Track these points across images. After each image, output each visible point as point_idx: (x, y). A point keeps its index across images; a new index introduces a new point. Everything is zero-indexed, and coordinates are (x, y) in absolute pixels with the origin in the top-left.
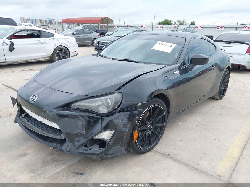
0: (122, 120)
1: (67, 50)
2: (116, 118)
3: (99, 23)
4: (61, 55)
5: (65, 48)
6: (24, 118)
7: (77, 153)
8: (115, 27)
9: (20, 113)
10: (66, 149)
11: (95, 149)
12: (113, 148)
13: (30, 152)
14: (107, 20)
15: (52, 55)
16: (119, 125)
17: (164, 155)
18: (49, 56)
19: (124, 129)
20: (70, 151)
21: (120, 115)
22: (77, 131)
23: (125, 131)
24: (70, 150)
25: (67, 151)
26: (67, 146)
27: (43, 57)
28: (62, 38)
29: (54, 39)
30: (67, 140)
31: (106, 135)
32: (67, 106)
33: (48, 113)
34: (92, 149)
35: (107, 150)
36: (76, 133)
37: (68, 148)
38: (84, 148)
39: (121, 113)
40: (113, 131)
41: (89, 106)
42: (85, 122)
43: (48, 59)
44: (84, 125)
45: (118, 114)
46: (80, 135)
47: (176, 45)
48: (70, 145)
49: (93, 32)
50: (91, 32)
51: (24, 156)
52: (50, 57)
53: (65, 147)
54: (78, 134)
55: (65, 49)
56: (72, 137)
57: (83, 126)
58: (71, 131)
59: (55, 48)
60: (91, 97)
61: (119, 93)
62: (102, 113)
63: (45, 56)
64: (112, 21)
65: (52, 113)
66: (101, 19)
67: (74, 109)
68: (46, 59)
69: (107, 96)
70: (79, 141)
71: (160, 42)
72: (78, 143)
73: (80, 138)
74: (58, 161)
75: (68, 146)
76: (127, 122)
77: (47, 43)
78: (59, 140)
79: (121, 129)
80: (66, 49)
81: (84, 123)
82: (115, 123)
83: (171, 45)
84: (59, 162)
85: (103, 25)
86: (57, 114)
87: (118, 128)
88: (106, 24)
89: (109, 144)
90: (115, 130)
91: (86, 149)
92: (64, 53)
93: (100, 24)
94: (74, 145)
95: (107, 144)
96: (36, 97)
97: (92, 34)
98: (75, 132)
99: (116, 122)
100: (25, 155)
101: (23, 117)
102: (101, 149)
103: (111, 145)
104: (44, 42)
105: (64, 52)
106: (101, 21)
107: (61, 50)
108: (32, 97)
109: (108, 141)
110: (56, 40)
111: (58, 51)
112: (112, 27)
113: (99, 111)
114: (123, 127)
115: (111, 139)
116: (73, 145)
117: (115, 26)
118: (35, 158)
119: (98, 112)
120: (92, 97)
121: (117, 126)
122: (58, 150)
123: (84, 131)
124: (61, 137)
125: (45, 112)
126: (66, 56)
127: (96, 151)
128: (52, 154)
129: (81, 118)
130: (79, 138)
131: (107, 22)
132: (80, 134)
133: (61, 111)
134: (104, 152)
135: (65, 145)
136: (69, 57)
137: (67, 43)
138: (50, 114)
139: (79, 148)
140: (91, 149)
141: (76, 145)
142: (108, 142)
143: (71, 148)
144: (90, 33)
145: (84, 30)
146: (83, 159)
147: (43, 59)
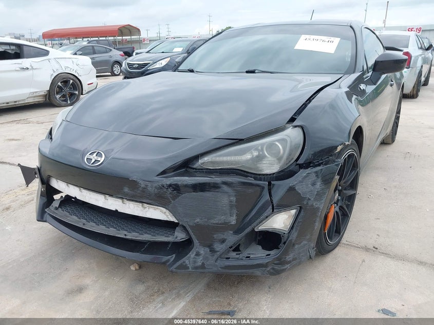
0: (314, 184)
1: (77, 80)
2: (300, 182)
3: (114, 36)
4: (67, 90)
5: (72, 77)
6: (60, 209)
7: (221, 268)
8: (146, 42)
9: (45, 200)
10: (195, 262)
11: (258, 253)
12: (296, 246)
13: (87, 281)
14: (130, 30)
15: (49, 91)
16: (308, 196)
17: (367, 249)
18: (43, 94)
19: (316, 204)
20: (203, 266)
21: (308, 173)
22: (219, 219)
23: (318, 208)
24: (203, 264)
25: (196, 268)
26: (196, 255)
27: (31, 95)
28: (66, 58)
29: (49, 60)
30: (196, 241)
31: (280, 221)
32: (186, 166)
33: (143, 186)
34: (252, 256)
35: (286, 252)
36: (217, 224)
37: (199, 260)
38: (233, 254)
39: (309, 170)
40: (293, 212)
41: (237, 163)
42: (236, 196)
43: (41, 100)
44: (234, 203)
45: (303, 173)
46: (225, 227)
47: (339, 39)
48: (202, 252)
49: (111, 50)
50: (107, 50)
51: (80, 292)
52: (45, 96)
53: (190, 259)
54: (220, 224)
55: (72, 80)
56: (207, 234)
57: (231, 206)
58: (206, 220)
59: (53, 78)
60: (236, 142)
61: (296, 127)
62: (267, 175)
63: (35, 95)
64: (138, 31)
65: (156, 185)
66: (119, 29)
67: (203, 172)
68: (38, 100)
69: (273, 136)
70: (223, 241)
71: (308, 36)
72: (222, 246)
73: (226, 233)
74: (163, 293)
75: (198, 254)
76: (323, 189)
77: (36, 69)
78: (170, 246)
79: (312, 205)
80: (75, 78)
81: (233, 199)
82: (300, 192)
83: (330, 40)
84: (165, 295)
85: (122, 40)
86: (170, 186)
87: (305, 203)
88: (128, 38)
89: (289, 239)
90: (299, 208)
91: (238, 256)
92: (71, 86)
93: (118, 38)
94: (213, 251)
95: (283, 241)
96: (99, 154)
97: (110, 54)
98: (215, 221)
99: (300, 189)
100: (80, 290)
101: (57, 206)
102: (272, 252)
103: (293, 241)
104: (31, 66)
105: (72, 84)
106: (120, 31)
107: (66, 82)
108: (88, 156)
109: (286, 232)
110: (53, 62)
111: (59, 84)
112: (140, 42)
113: (261, 170)
114: (316, 199)
115: (292, 228)
116: (210, 251)
117: (144, 40)
118: (107, 293)
119: (258, 173)
120: (240, 141)
121: (304, 199)
122: (175, 269)
123: (235, 215)
124: (176, 238)
125: (133, 184)
126: (77, 92)
127: (260, 258)
128: (140, 280)
129: (225, 188)
130: (224, 235)
131: (131, 34)
132: (225, 223)
133: (178, 178)
134: (279, 259)
135: (192, 254)
136: (82, 94)
137: (76, 68)
138: (149, 189)
139: (223, 256)
140: (249, 255)
141: (217, 249)
142: (286, 236)
143: (206, 258)
144: (107, 52)
145: (95, 47)
146: (214, 280)
147: (31, 101)
